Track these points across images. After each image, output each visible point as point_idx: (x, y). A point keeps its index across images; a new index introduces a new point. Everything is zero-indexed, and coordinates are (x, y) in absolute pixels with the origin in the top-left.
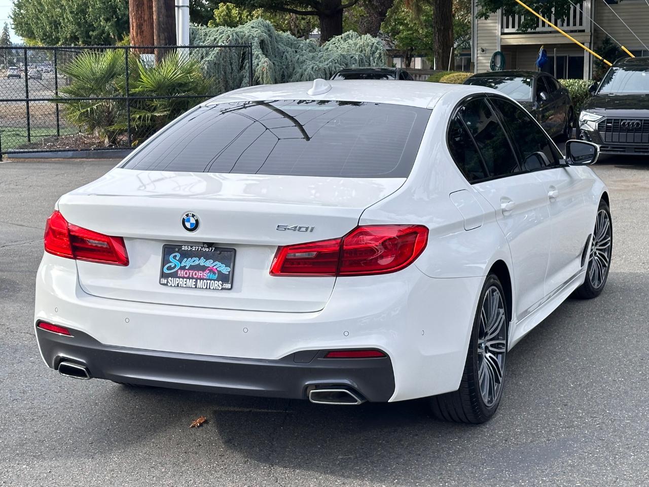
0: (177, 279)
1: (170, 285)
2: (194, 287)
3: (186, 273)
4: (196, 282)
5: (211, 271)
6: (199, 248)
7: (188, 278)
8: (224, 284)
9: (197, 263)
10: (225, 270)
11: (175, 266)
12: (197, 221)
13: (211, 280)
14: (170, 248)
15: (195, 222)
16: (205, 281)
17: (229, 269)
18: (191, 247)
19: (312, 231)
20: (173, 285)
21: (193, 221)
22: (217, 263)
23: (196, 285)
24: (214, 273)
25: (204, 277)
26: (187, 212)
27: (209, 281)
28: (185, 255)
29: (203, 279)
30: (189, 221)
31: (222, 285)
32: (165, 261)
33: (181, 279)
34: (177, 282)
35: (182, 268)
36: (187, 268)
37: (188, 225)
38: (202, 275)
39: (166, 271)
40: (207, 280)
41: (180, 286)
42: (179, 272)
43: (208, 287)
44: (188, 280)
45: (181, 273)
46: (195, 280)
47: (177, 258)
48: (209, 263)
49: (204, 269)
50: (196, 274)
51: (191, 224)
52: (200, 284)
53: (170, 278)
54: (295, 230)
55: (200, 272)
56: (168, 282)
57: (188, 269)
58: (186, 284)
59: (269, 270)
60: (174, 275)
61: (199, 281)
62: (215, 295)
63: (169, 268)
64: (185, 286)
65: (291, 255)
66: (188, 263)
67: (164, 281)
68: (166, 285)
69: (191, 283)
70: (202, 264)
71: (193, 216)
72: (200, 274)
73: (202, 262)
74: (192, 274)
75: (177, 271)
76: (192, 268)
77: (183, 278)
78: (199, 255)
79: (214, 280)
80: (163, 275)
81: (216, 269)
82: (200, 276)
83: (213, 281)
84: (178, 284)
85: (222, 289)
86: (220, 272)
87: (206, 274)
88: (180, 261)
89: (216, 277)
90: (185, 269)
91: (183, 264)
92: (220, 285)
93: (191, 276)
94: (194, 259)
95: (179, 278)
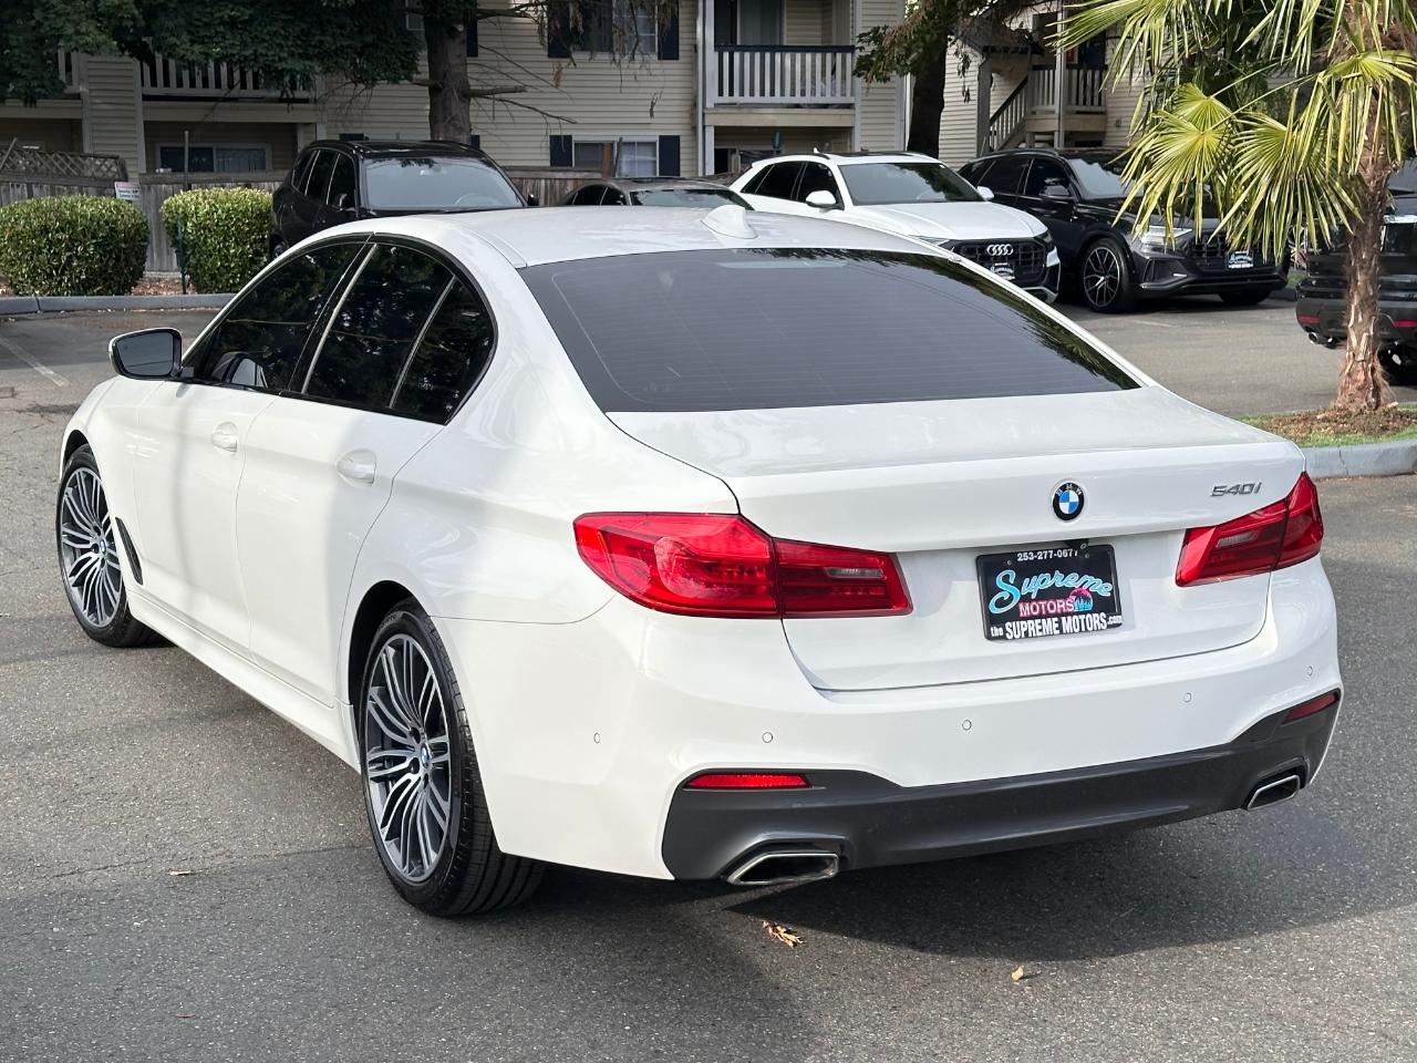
0: (1023, 623)
1: (1011, 637)
3: (1035, 609)
4: (1060, 622)
5: (1080, 595)
6: (1049, 554)
7: (1040, 616)
8: (1111, 618)
9: (1049, 583)
10: (1103, 589)
11: (1011, 597)
12: (1081, 497)
13: (1085, 613)
14: (991, 564)
15: (1077, 500)
16: (1075, 617)
17: (1110, 587)
18: (1035, 553)
20: (1017, 637)
21: (1074, 497)
22: (1086, 577)
23: (1060, 628)
24: (1086, 599)
25: (1070, 610)
26: (1062, 481)
27: (1082, 617)
28: (1027, 571)
29: (1072, 614)
30: (1067, 499)
31: (1107, 620)
32: (989, 591)
33: (1030, 622)
34: (1024, 630)
35: (1026, 599)
36: (1033, 597)
37: (1065, 508)
38: (1063, 606)
39: (995, 610)
40: (1078, 613)
41: (1030, 635)
42: (1021, 608)
43: (1083, 629)
44: (1044, 620)
45: (1025, 610)
46: (1056, 619)
47: (1012, 580)
48: (1072, 581)
49: (1064, 593)
50: (1052, 607)
51: (1072, 505)
52: (1068, 623)
53: (1008, 624)
54: (1235, 493)
55: (1058, 601)
56: (1005, 631)
57: (1037, 600)
58: (1041, 630)
59: (1174, 578)
60: (1014, 615)
61: (1063, 619)
62: (1087, 642)
63: (1000, 603)
64: (1040, 634)
65: (1223, 542)
66: (1033, 585)
67: (997, 631)
68: (1003, 638)
69: (1050, 625)
70: (1059, 585)
71: (1075, 487)
72: (1060, 605)
73: (1059, 580)
74: (1046, 607)
75: (1017, 606)
76: (1044, 595)
77: (1033, 618)
78: (1050, 566)
79: (1091, 612)
80: (992, 620)
81: (1088, 589)
82: (1062, 609)
83: (1089, 615)
84: (1026, 633)
85: (1109, 626)
86: (1095, 595)
87: (1072, 604)
88: (1018, 584)
89: (1090, 606)
90: (1030, 601)
91: (1025, 591)
92: (1104, 621)
93: (1044, 612)
94: (1042, 576)
95: (1026, 619)
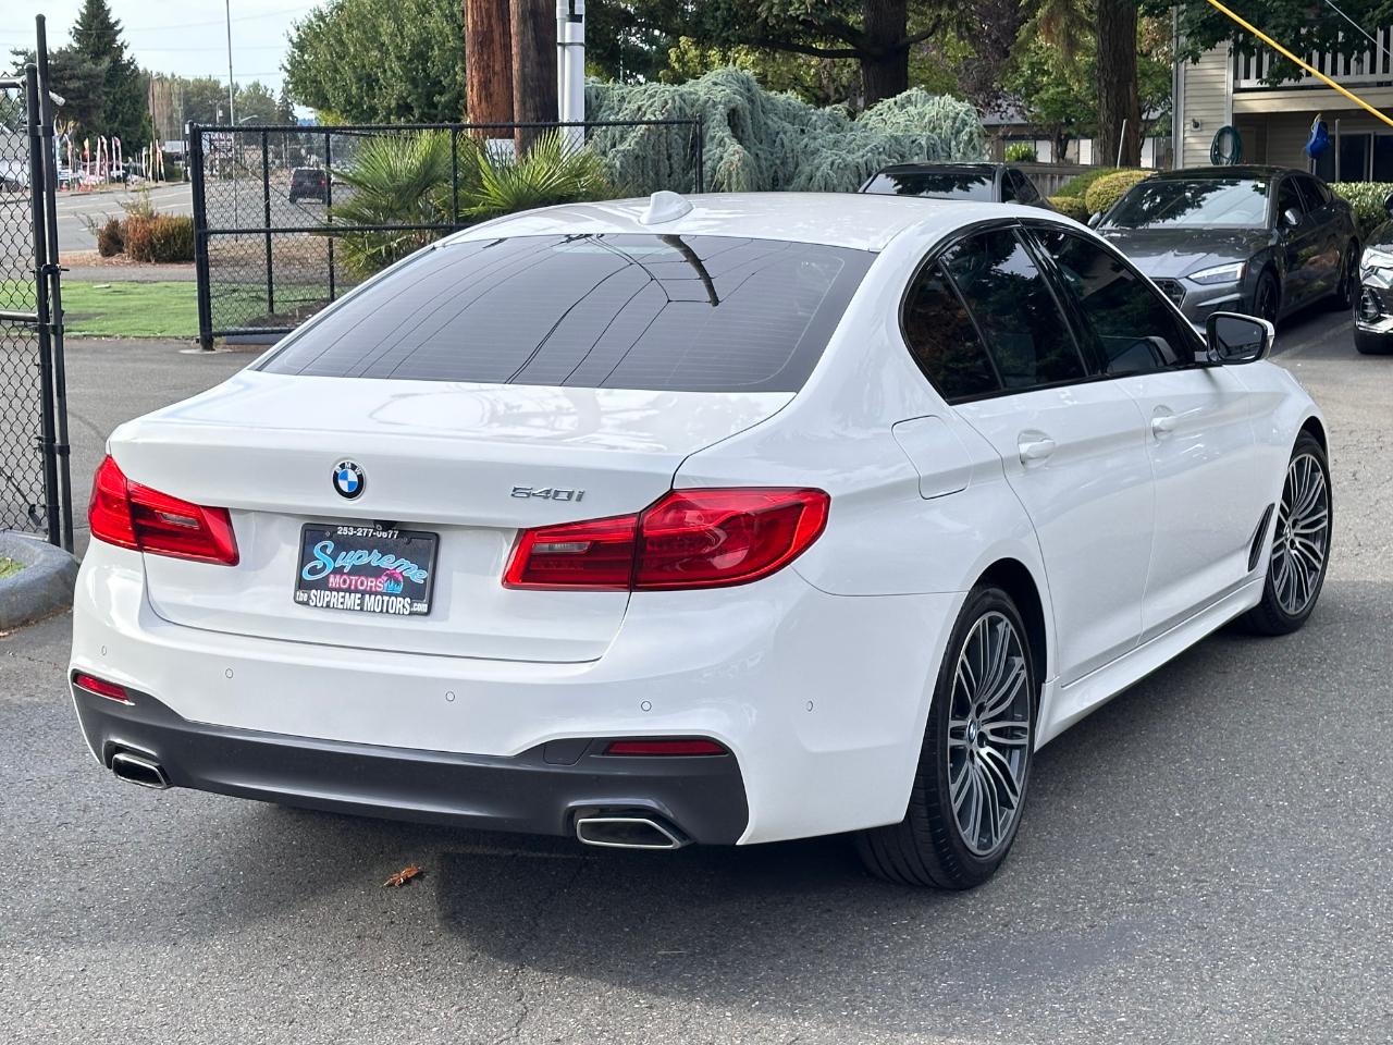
0: (328, 593)
1: (313, 604)
2: (359, 608)
3: (345, 582)
4: (362, 599)
5: (391, 577)
6: (368, 532)
7: (349, 590)
8: (415, 605)
9: (365, 560)
10: (418, 576)
11: (324, 567)
12: (360, 478)
13: (390, 595)
14: (315, 531)
15: (356, 480)
16: (379, 597)
17: (425, 574)
18: (355, 528)
19: (579, 498)
20: (319, 605)
21: (352, 476)
22: (402, 561)
23: (361, 605)
24: (397, 582)
25: (378, 589)
26: (339, 461)
27: (386, 598)
28: (344, 545)
29: (376, 593)
30: (345, 477)
31: (411, 605)
32: (305, 557)
33: (334, 593)
34: (327, 599)
35: (338, 571)
36: (346, 571)
37: (344, 485)
38: (373, 584)
39: (307, 577)
40: (382, 594)
41: (332, 606)
42: (331, 579)
43: (385, 610)
44: (348, 594)
45: (334, 581)
46: (360, 595)
47: (329, 551)
48: (388, 562)
49: (377, 572)
50: (362, 584)
51: (350, 484)
52: (370, 601)
53: (314, 591)
54: (546, 498)
55: (370, 579)
56: (309, 598)
57: (349, 574)
58: (342, 603)
59: (499, 578)
60: (322, 585)
61: (367, 596)
62: (396, 624)
63: (313, 571)
64: (341, 606)
65: (543, 548)
66: (348, 560)
67: (303, 596)
68: (306, 603)
69: (352, 600)
70: (374, 563)
71: (354, 467)
72: (370, 583)
73: (375, 559)
74: (356, 582)
75: (328, 576)
76: (356, 570)
77: (339, 590)
78: (368, 545)
79: (396, 596)
80: (302, 585)
81: (401, 573)
82: (371, 587)
83: (393, 598)
84: (328, 602)
85: (411, 614)
86: (406, 579)
87: (382, 584)
88: (334, 557)
89: (399, 589)
90: (342, 574)
91: (339, 563)
92: (407, 606)
93: (353, 587)
94: (359, 552)
95: (331, 590)
